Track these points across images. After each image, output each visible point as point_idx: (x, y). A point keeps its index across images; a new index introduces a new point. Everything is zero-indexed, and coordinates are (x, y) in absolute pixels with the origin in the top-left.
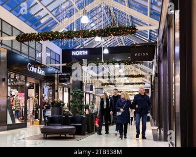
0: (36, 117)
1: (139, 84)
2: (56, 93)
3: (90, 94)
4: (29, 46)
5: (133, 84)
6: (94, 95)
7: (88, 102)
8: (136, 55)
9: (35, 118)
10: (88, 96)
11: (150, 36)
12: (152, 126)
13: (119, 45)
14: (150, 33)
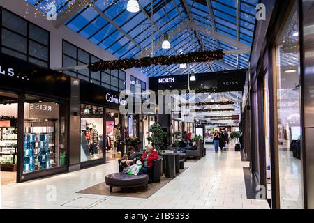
1: (229, 110)
2: (141, 124)
3: (178, 121)
4: (110, 75)
5: (222, 110)
6: (183, 123)
7: (176, 130)
8: (224, 83)
9: (118, 151)
10: (176, 123)
11: (239, 62)
12: (243, 160)
13: (208, 71)
14: (239, 58)
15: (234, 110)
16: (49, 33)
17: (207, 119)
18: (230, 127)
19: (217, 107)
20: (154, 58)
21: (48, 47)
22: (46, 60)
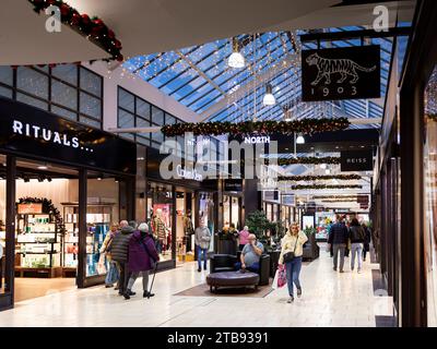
0: (189, 249)
1: (353, 187)
2: (220, 208)
3: (272, 204)
5: (343, 187)
6: (279, 205)
8: (348, 161)
9: (187, 251)
12: (372, 262)
15: (361, 187)
16: (102, 78)
17: (316, 200)
18: (354, 213)
19: (335, 182)
20: (258, 123)
21: (101, 99)
22: (99, 117)
